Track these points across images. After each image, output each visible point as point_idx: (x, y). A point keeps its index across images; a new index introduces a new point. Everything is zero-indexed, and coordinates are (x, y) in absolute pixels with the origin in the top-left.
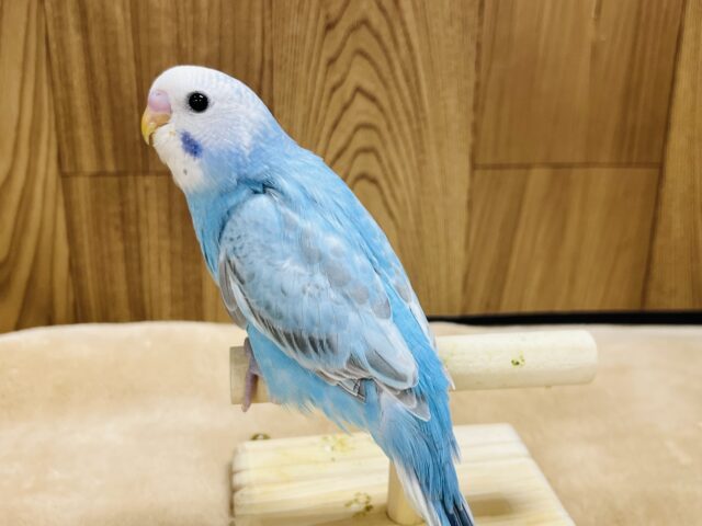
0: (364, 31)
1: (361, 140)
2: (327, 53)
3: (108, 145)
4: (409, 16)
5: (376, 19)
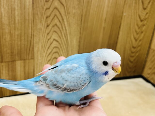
0: (56, 27)
1: (55, 50)
2: (47, 32)
4: (66, 23)
5: (58, 24)
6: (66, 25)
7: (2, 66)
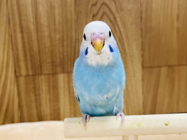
3: (30, 67)
6: (120, 26)
7: (42, 80)
